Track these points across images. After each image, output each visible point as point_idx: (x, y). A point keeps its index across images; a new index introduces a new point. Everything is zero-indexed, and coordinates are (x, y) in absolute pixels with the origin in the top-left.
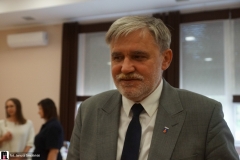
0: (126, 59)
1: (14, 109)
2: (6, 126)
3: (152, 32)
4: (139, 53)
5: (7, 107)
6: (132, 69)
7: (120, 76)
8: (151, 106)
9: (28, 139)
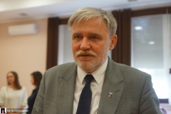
0: (85, 39)
1: (13, 79)
2: (7, 91)
3: (105, 20)
4: (95, 35)
5: (8, 77)
6: (89, 47)
7: (79, 53)
8: (99, 76)
9: (23, 100)
